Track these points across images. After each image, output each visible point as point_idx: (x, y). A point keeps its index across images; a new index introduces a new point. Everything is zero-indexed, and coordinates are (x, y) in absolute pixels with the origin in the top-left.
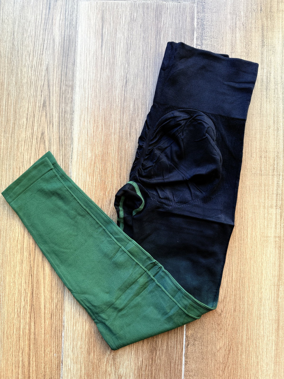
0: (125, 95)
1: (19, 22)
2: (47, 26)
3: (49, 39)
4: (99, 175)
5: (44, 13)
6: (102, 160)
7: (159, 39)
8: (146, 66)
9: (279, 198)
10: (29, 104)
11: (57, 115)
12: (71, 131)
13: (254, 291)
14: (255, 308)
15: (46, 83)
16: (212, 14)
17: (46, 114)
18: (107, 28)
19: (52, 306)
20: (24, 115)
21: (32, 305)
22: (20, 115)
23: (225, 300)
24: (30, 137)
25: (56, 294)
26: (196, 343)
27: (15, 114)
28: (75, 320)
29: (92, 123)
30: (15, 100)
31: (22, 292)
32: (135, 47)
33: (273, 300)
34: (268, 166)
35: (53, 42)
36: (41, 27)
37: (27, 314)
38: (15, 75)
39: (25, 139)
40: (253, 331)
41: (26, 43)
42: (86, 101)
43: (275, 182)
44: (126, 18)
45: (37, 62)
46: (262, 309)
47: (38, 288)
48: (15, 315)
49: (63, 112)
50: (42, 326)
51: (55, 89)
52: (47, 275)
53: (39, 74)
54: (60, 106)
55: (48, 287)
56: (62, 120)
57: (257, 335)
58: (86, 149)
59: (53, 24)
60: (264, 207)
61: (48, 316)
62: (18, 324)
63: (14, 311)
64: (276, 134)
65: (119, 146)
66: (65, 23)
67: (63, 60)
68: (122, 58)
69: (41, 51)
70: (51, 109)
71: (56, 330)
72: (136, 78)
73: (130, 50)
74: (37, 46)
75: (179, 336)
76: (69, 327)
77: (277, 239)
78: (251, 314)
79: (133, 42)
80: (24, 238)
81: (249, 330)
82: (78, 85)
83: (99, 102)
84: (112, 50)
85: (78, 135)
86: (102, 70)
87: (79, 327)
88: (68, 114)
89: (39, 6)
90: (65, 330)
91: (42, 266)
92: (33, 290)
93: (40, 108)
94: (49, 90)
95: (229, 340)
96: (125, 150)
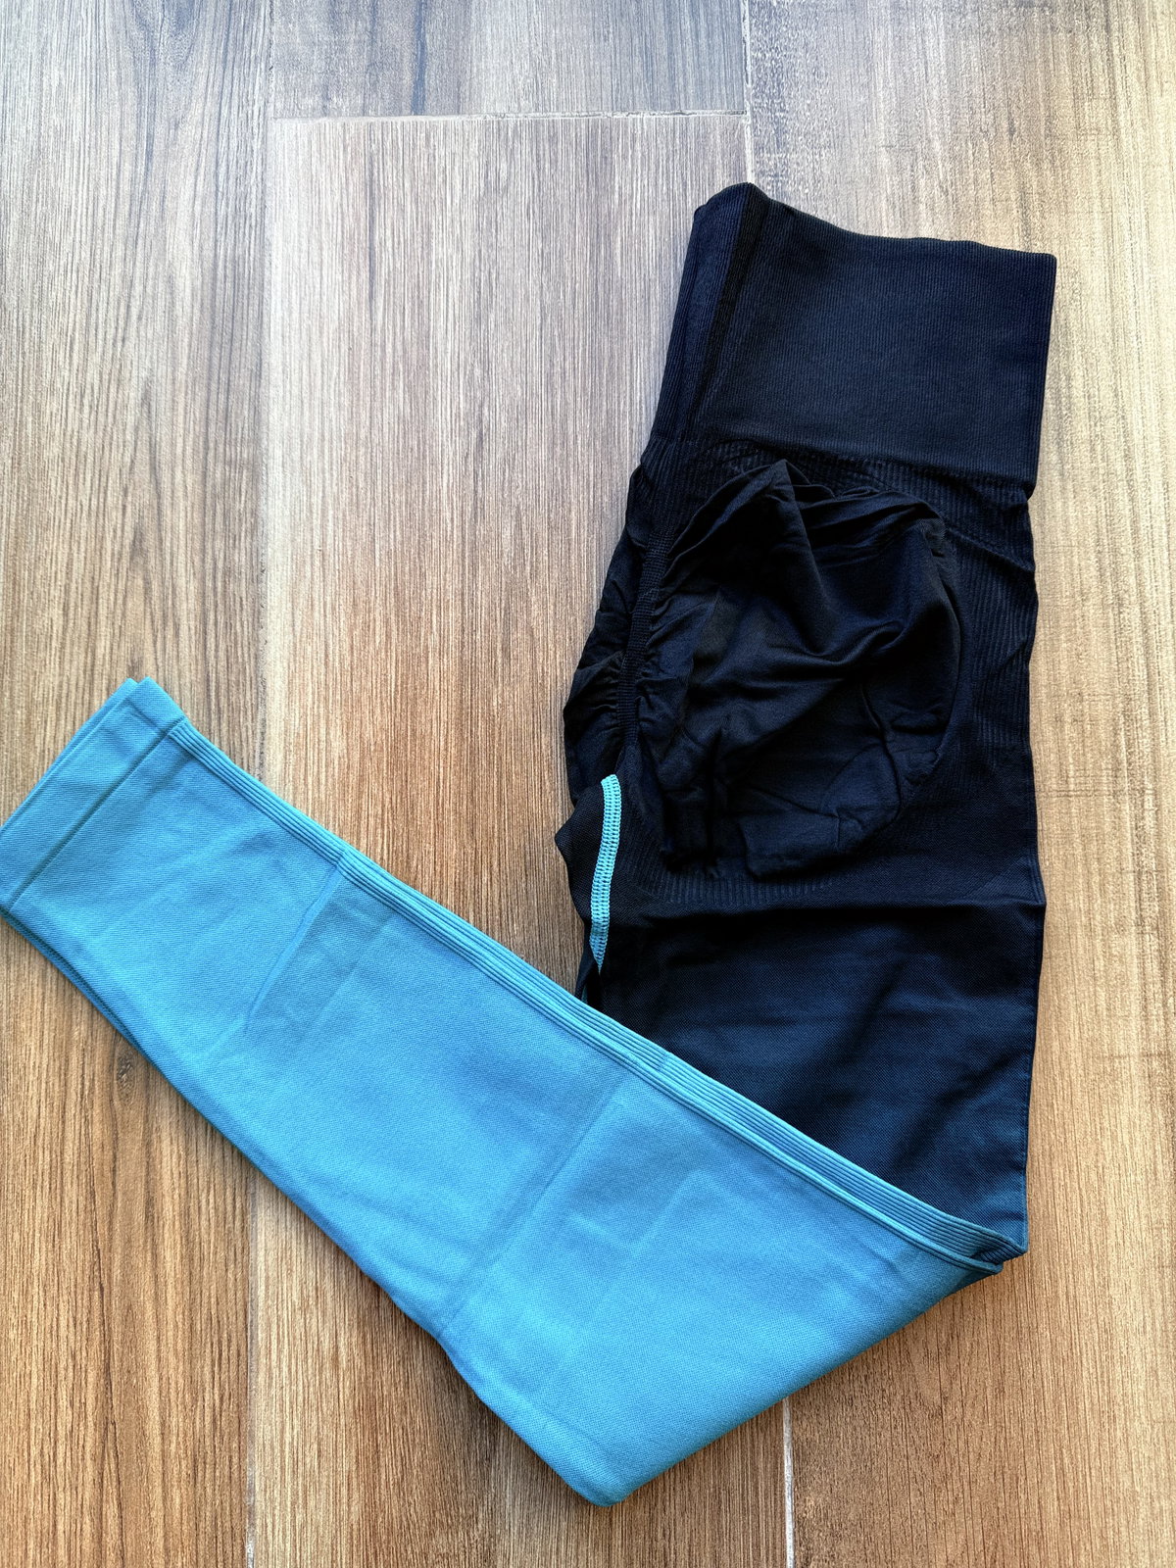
0: (476, 492)
1: (25, 213)
2: (142, 225)
3: (150, 276)
4: (383, 827)
5: (126, 174)
6: (394, 765)
7: (605, 258)
8: (558, 369)
9: (1149, 889)
10: (75, 548)
11: (192, 588)
12: (257, 649)
13: (1075, 1297)
14: (1085, 1374)
15: (143, 455)
16: (814, 154)
17: (147, 582)
18: (389, 221)
19: (198, 1421)
20: (52, 591)
21: (106, 1424)
22: (35, 595)
23: (954, 1348)
24: (81, 684)
25: (213, 1365)
26: (843, 1547)
27: (14, 589)
28: (300, 1479)
29: (342, 615)
30: (12, 532)
31: (62, 1366)
32: (510, 295)
33: (1159, 1334)
34: (1089, 755)
35: (168, 290)
36: (117, 231)
37: (85, 1468)
38: (11, 429)
39: (60, 696)
40: (1084, 1476)
41: (54, 296)
42: (316, 522)
43: (1128, 823)
44: (467, 183)
45: (101, 374)
46: (1118, 1377)
47: (132, 1344)
48: (33, 1473)
49: (219, 575)
50: (153, 1514)
51: (182, 480)
52: (171, 1281)
53: (110, 420)
54: (203, 551)
55: (175, 1337)
56: (216, 606)
57: (1104, 1496)
58: (323, 722)
59: (167, 216)
60: (1090, 930)
61: (180, 1468)
62: (46, 1512)
63: (26, 1454)
64: (1111, 622)
65: (461, 702)
66: (216, 213)
67: (210, 359)
68: (457, 341)
69: (117, 328)
70: (168, 562)
71: (216, 1529)
72: (522, 423)
73: (489, 307)
74: (103, 307)
75: (767, 1523)
76: (277, 1512)
77: (1155, 1064)
78: (1073, 1403)
79: (498, 274)
80: (64, 1122)
81: (1070, 1476)
82: (279, 461)
83: (371, 525)
84: (413, 310)
85: (285, 665)
86: (378, 395)
87: (319, 1509)
88: (240, 580)
89: (104, 149)
90: (258, 1530)
91: (146, 1242)
92: (108, 1353)
93: (119, 560)
94: (157, 484)
95: (985, 1524)
96: (490, 720)
